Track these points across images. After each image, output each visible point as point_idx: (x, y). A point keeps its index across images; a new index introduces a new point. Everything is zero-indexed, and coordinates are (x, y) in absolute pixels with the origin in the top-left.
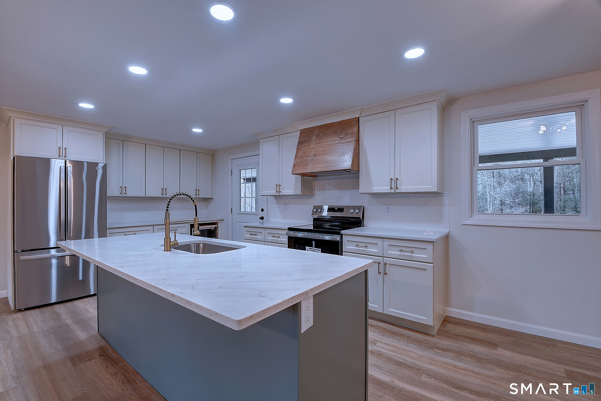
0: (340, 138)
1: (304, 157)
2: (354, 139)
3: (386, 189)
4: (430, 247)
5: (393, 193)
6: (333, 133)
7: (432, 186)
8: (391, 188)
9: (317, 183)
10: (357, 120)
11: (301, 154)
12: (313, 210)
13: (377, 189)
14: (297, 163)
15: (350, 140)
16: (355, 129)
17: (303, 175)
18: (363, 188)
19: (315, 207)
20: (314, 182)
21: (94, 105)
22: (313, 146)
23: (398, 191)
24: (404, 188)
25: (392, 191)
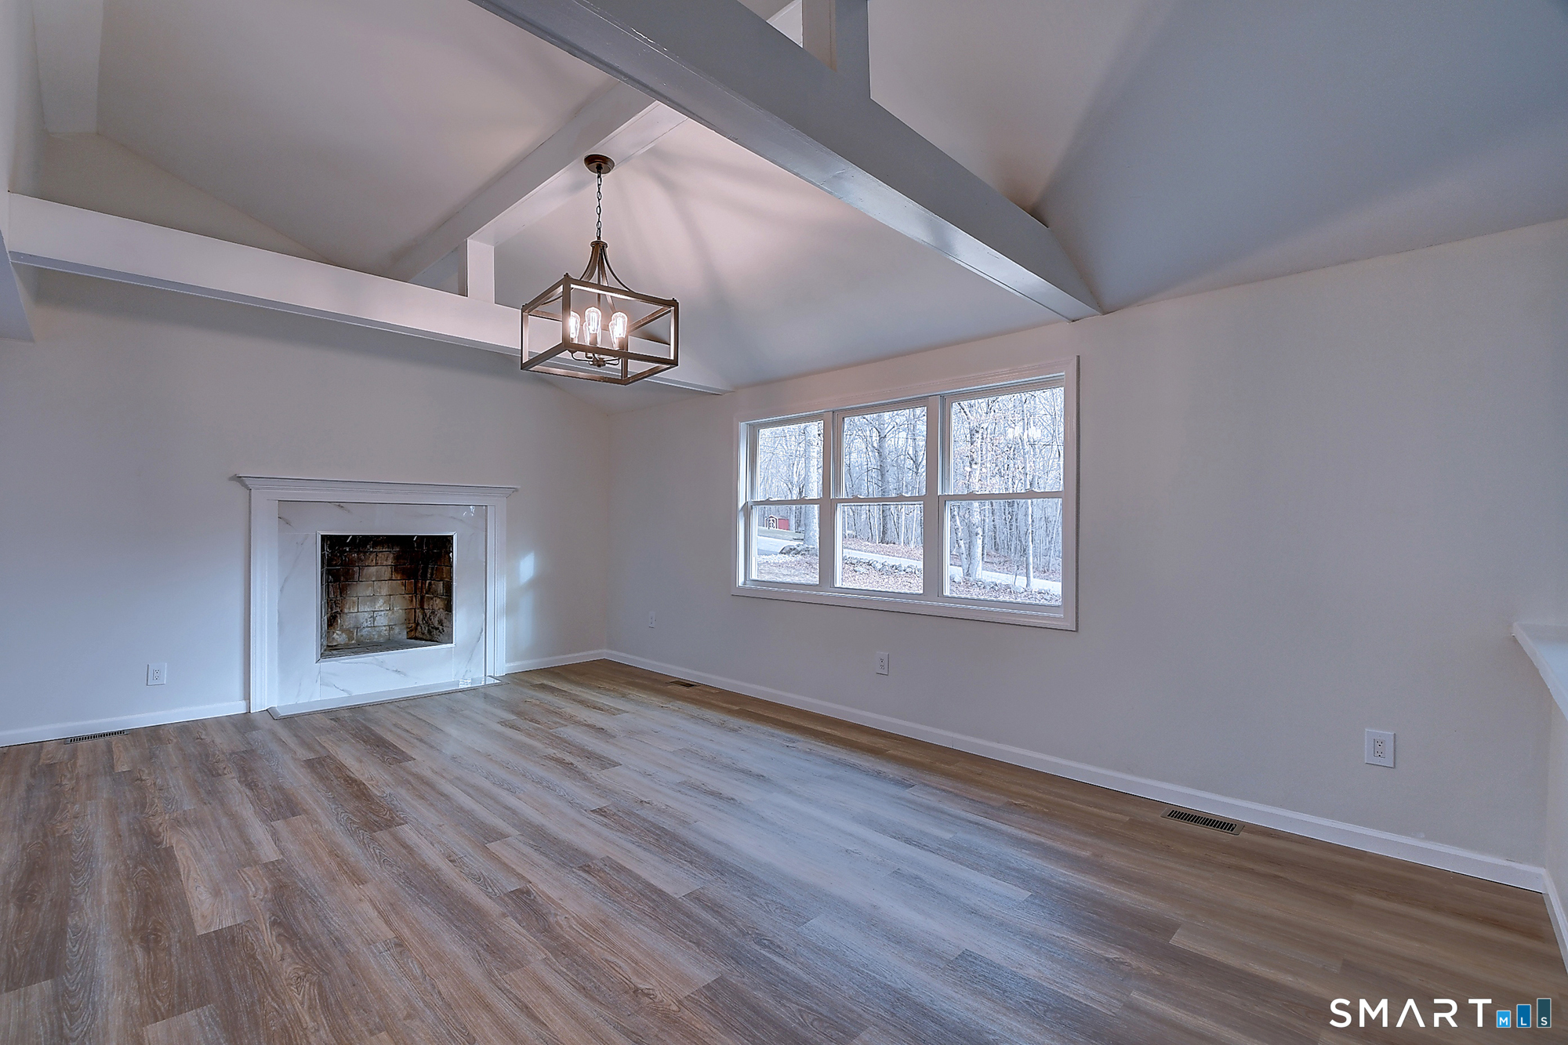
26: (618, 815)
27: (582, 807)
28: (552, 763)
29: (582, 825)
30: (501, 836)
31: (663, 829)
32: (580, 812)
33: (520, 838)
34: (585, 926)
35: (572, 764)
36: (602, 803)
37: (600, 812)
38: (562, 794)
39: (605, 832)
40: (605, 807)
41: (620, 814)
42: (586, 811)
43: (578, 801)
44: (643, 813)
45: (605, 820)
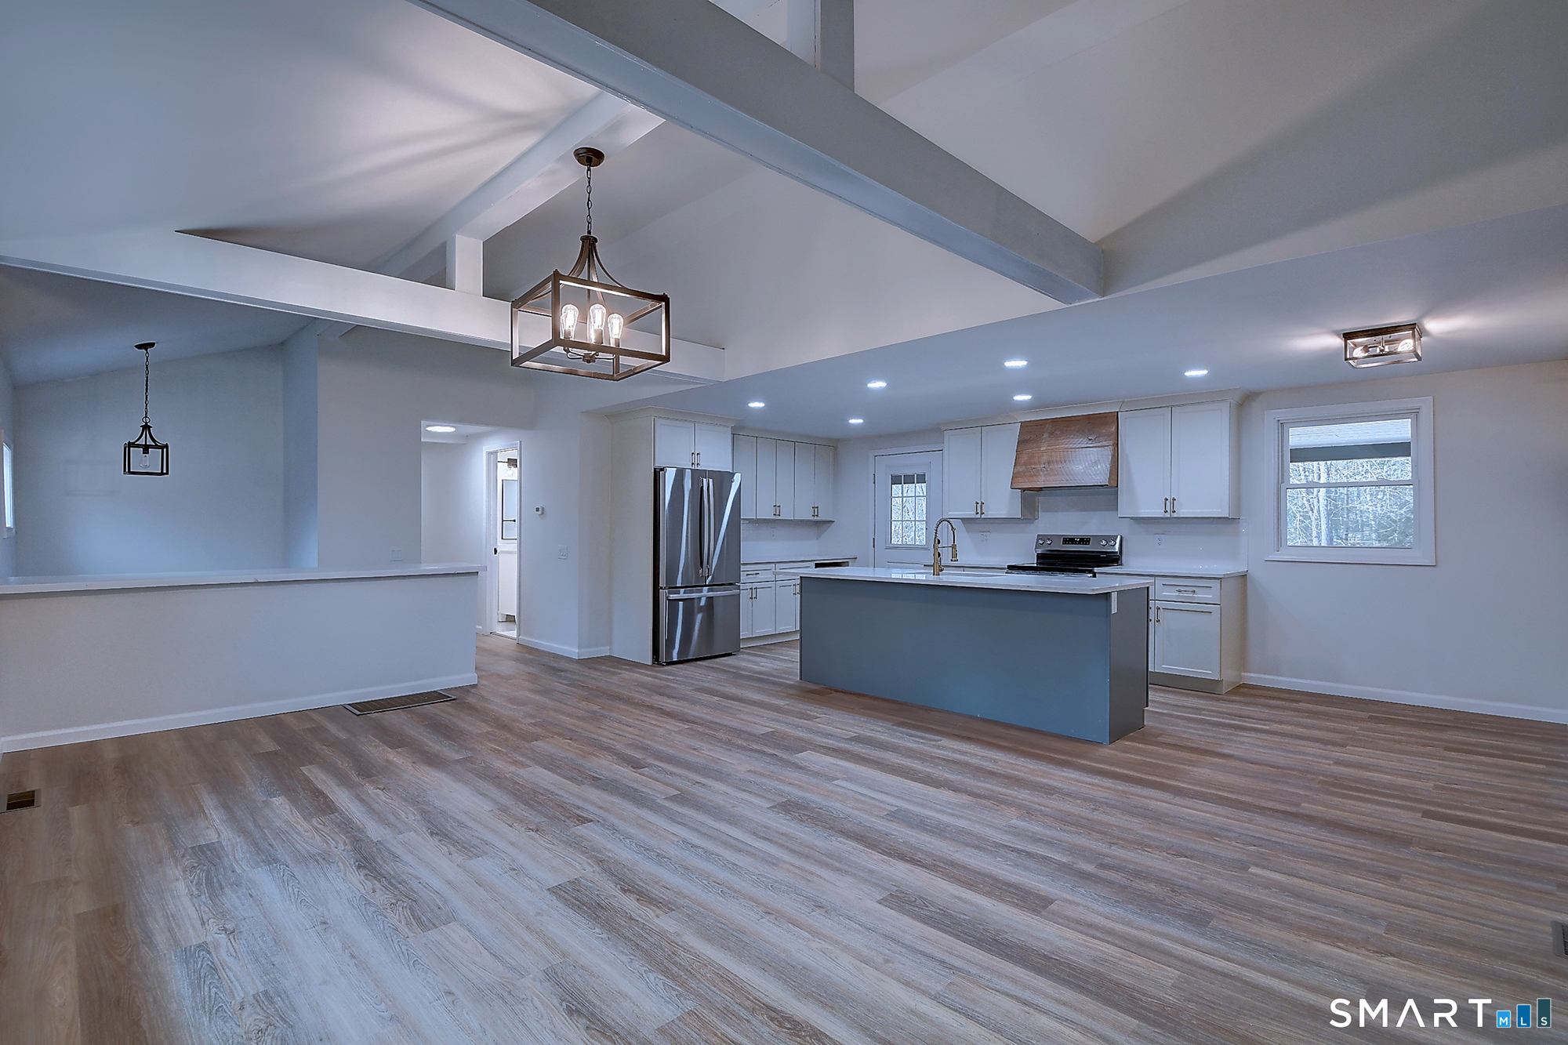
0: (1090, 440)
1: (1031, 464)
2: (1111, 442)
3: (1158, 512)
4: (1216, 585)
5: (1167, 518)
6: (1077, 432)
7: (1219, 508)
8: (1166, 512)
9: (1041, 499)
10: (1115, 416)
11: (1024, 458)
12: (1037, 542)
13: (1145, 512)
14: (1019, 472)
15: (1105, 443)
16: (1113, 429)
17: (1024, 490)
18: (1124, 510)
19: (1040, 537)
20: (1037, 498)
21: (764, 402)
22: (1044, 448)
23: (1175, 515)
24: (1183, 511)
25: (1168, 515)
26: (566, 817)
27: (603, 825)
28: (655, 892)
29: (601, 808)
30: (673, 799)
31: (527, 804)
32: (604, 820)
33: (654, 798)
34: (597, 756)
35: (624, 891)
36: (582, 830)
37: (583, 820)
38: (628, 841)
39: (580, 803)
40: (578, 825)
41: (563, 818)
42: (598, 822)
43: (608, 832)
44: (540, 819)
45: (578, 812)
